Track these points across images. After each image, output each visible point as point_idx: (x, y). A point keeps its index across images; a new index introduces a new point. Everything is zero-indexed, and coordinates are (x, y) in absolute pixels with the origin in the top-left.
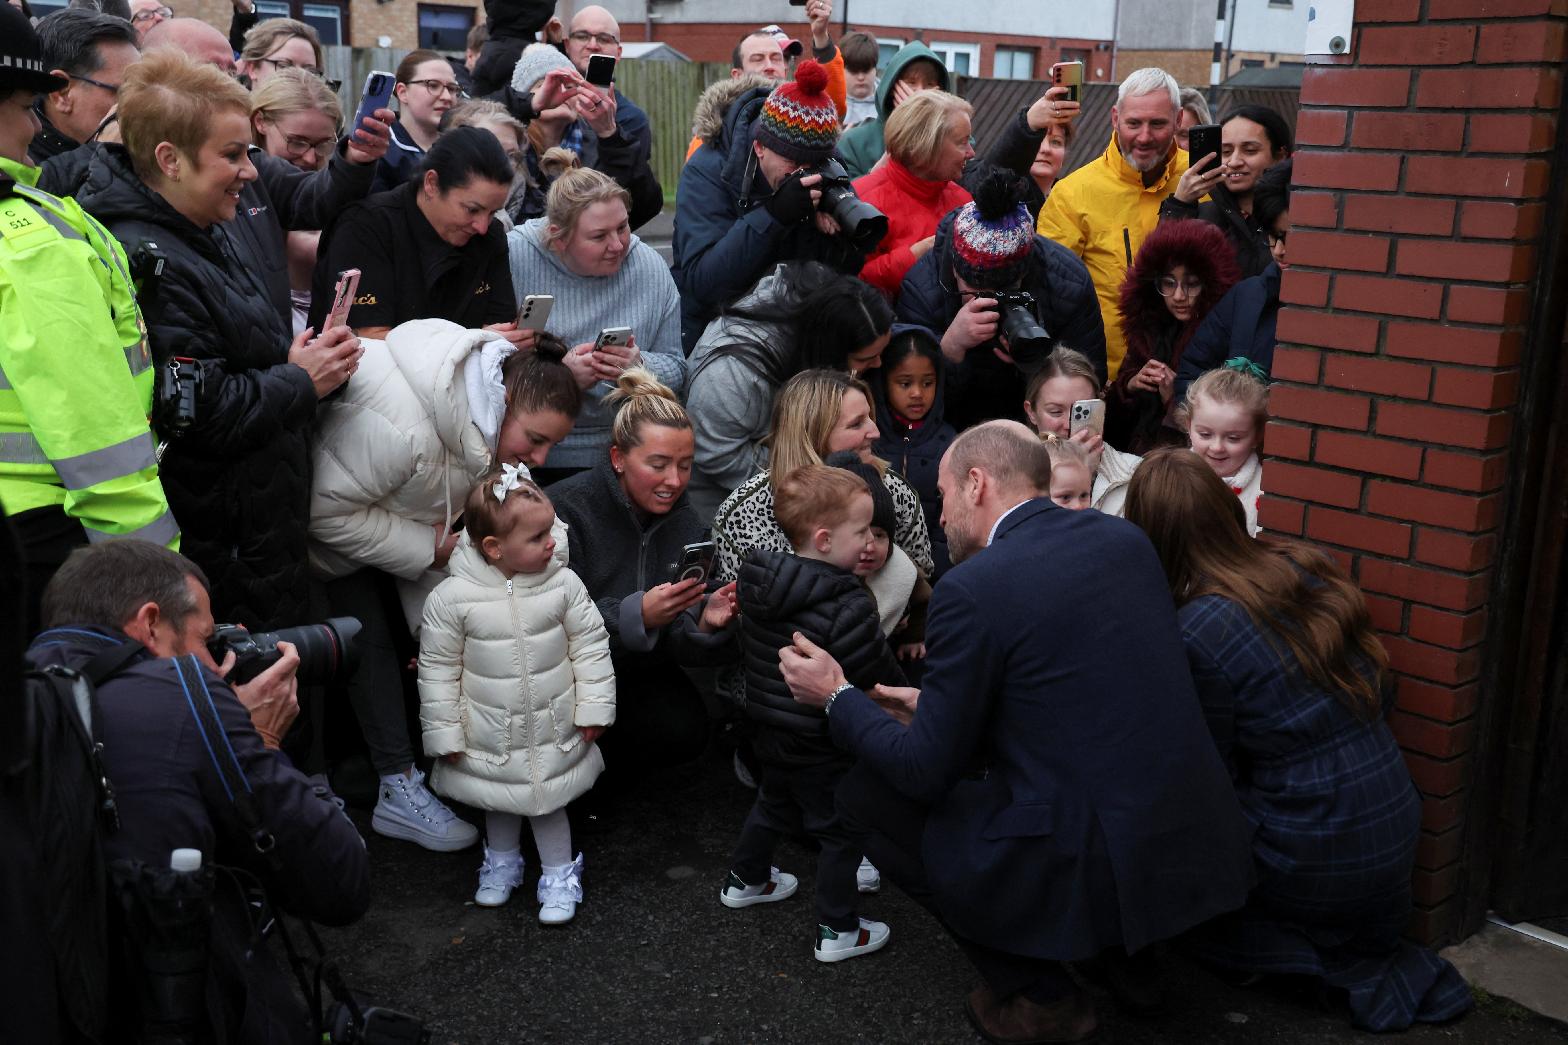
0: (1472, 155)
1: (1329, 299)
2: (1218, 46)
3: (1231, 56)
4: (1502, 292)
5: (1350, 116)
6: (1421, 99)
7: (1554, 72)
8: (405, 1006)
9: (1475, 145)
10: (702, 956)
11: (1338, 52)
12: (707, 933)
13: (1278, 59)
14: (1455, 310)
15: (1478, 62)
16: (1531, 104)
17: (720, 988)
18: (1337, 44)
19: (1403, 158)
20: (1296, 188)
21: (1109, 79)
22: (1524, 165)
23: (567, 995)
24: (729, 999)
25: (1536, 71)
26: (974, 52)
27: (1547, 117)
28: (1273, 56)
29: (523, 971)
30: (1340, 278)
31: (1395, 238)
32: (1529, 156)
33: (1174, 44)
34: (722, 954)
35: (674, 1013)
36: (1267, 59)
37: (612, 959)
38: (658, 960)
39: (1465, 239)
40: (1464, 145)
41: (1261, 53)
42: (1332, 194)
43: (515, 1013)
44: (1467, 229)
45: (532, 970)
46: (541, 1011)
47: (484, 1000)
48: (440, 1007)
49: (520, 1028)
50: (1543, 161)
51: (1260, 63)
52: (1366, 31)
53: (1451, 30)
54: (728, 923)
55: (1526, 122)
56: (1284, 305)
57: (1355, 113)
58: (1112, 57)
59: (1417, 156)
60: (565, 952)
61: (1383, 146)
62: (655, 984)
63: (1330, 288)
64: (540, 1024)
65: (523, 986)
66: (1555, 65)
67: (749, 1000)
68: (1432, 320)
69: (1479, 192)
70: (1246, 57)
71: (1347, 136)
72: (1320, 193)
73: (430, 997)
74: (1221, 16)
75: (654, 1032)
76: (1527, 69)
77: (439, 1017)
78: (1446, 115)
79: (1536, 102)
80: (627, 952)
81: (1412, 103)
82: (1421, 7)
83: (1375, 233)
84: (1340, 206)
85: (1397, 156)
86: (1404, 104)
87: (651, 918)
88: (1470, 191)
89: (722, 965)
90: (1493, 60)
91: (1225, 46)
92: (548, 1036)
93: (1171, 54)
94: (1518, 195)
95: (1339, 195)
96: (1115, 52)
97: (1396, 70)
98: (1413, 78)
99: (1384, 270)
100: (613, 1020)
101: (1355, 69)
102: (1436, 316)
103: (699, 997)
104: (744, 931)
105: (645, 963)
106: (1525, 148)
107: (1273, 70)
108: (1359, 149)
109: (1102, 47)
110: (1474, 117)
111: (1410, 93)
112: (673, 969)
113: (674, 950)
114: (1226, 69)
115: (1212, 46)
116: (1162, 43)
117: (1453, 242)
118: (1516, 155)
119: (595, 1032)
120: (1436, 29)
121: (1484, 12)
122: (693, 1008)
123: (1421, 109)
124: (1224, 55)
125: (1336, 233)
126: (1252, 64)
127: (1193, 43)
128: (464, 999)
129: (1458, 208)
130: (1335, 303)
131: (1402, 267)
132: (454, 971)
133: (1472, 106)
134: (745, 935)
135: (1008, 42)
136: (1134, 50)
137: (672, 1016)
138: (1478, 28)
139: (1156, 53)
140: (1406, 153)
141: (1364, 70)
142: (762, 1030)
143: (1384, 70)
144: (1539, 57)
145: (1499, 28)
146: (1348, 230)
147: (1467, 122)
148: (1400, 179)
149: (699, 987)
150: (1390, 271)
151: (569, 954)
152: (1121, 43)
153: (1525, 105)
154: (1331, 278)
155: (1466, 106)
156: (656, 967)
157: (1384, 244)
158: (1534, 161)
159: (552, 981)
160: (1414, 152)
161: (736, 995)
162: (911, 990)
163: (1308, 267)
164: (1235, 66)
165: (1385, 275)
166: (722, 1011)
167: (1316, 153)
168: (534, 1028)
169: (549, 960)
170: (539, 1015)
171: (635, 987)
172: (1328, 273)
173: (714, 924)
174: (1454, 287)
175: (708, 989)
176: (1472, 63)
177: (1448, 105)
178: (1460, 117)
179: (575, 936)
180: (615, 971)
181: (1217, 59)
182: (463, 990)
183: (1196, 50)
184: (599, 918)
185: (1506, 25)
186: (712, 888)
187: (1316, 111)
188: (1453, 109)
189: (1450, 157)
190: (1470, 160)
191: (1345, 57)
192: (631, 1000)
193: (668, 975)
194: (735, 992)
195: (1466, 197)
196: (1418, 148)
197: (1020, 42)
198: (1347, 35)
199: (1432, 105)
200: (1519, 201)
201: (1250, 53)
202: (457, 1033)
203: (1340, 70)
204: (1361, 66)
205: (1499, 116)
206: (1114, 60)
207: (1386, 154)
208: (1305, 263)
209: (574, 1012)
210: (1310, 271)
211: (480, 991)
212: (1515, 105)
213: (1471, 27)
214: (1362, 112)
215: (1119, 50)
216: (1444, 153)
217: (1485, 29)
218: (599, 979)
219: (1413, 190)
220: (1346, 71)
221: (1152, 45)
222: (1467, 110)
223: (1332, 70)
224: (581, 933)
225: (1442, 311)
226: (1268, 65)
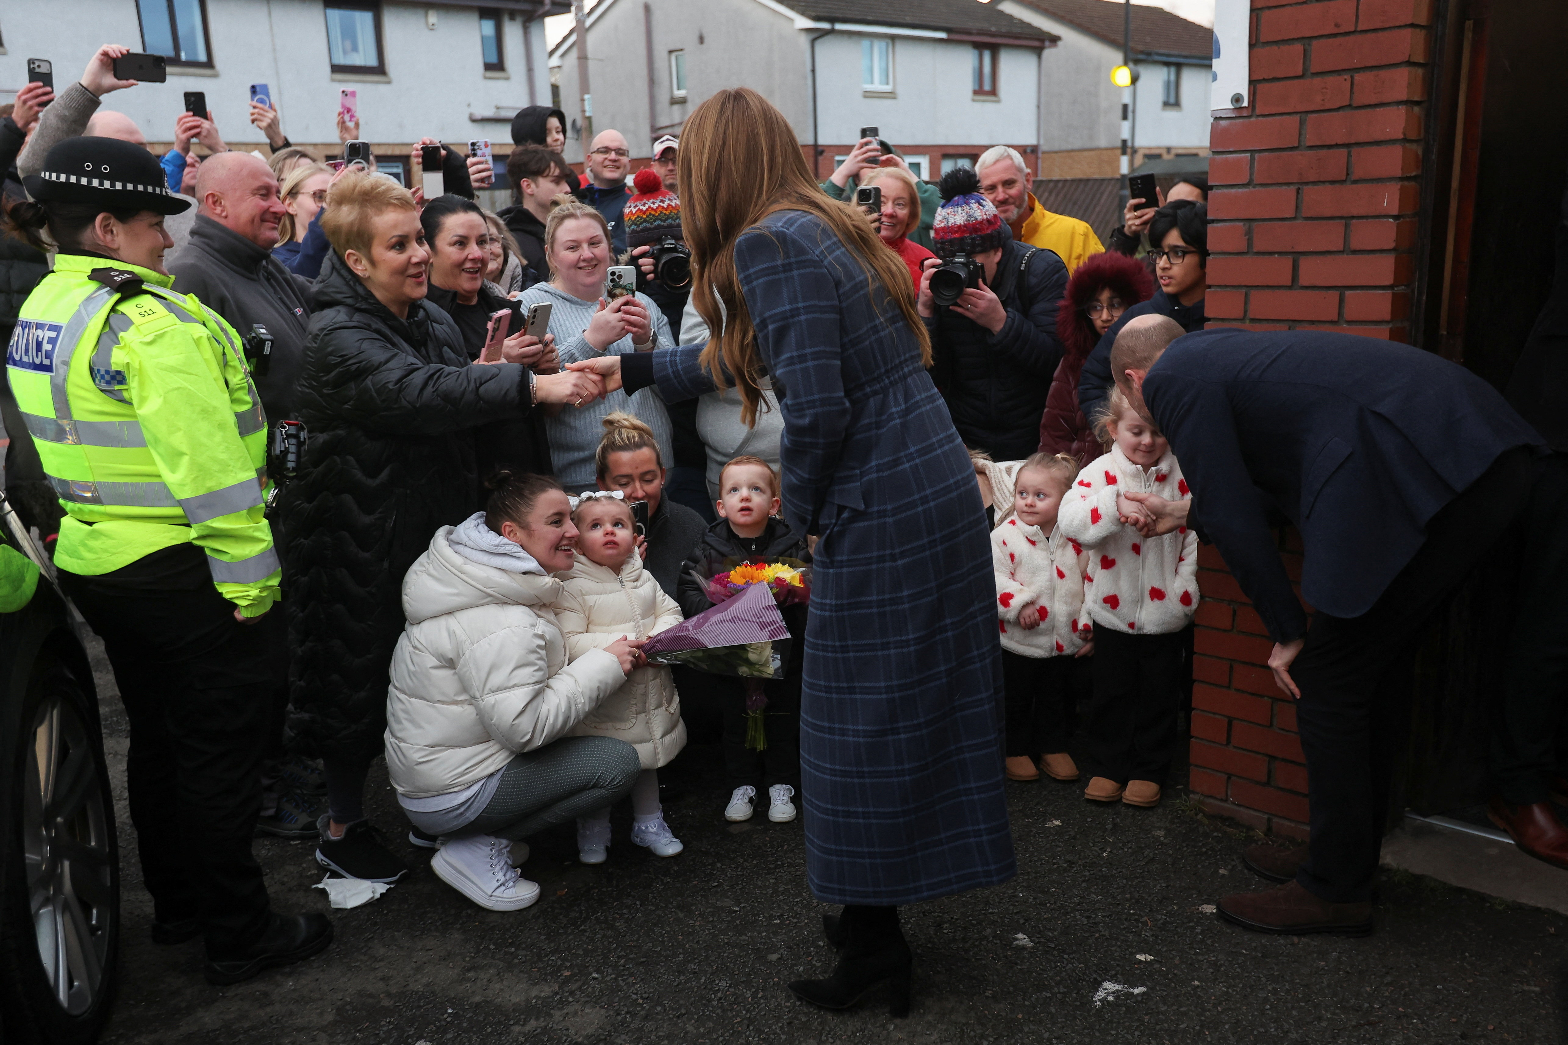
0: (1355, 182)
1: (1245, 312)
2: (1124, 142)
3: (1134, 151)
4: (1388, 293)
5: (1252, 159)
6: (1310, 139)
7: (1416, 109)
8: (524, 946)
9: (1357, 173)
10: (764, 892)
11: (1238, 106)
12: (766, 874)
13: (1173, 152)
14: (1350, 312)
15: (1354, 105)
16: (1401, 136)
17: (782, 915)
18: (1237, 99)
19: (1298, 189)
20: (1213, 221)
21: (1037, 176)
22: (1399, 187)
23: (656, 930)
24: (789, 924)
25: (1403, 109)
26: (924, 162)
27: (1414, 146)
28: (1169, 150)
29: (618, 914)
30: (1253, 293)
31: (1297, 256)
32: (1402, 179)
33: (1088, 145)
34: (780, 889)
35: (744, 937)
36: (1164, 152)
37: (689, 899)
38: (728, 897)
39: (1355, 252)
40: (1348, 174)
41: (1159, 148)
42: (1241, 224)
43: (615, 945)
44: (1355, 245)
45: (624, 911)
46: (635, 943)
47: (588, 938)
48: (552, 945)
49: (619, 957)
50: (1413, 183)
51: (1159, 156)
52: (1260, 87)
53: (1331, 79)
54: (783, 864)
55: (1397, 152)
56: (1209, 320)
57: (1256, 155)
58: (1037, 158)
59: (1310, 187)
60: (650, 896)
61: (1281, 181)
62: (727, 917)
63: (1246, 303)
64: (636, 954)
65: (618, 924)
66: (1417, 103)
67: (806, 924)
68: (1332, 322)
69: (1363, 212)
70: (1148, 152)
71: (1251, 175)
72: (1232, 224)
73: (543, 937)
74: (1125, 117)
75: (730, 953)
76: (1395, 107)
77: (553, 953)
78: (1331, 151)
79: (1404, 134)
80: (702, 893)
81: (1302, 143)
82: (1304, 63)
83: (1279, 253)
84: (1249, 233)
85: (1293, 188)
86: (1296, 145)
87: (719, 865)
88: (1355, 212)
89: (781, 897)
90: (1367, 102)
91: (1129, 144)
92: (644, 962)
93: (1086, 154)
94: (1396, 213)
95: (1247, 225)
96: (1040, 155)
97: (1288, 117)
98: (1302, 123)
99: (1289, 284)
100: (695, 946)
101: (1253, 119)
102: (1335, 317)
103: (765, 924)
104: (797, 871)
105: (717, 900)
106: (1399, 173)
107: (1170, 161)
108: (1262, 185)
109: (1029, 150)
110: (1355, 150)
111: (1300, 134)
112: (741, 903)
113: (741, 889)
114: (1131, 162)
115: (1119, 144)
116: (1077, 145)
117: (1345, 255)
118: (1391, 179)
119: (681, 956)
120: (1317, 81)
121: (1356, 63)
122: (760, 933)
123: (1311, 147)
124: (1129, 151)
125: (1247, 256)
126: (1152, 157)
127: (1103, 142)
128: (571, 937)
129: (1347, 226)
130: (1250, 315)
131: (1304, 280)
132: (561, 917)
133: (1353, 141)
134: (798, 873)
135: (951, 151)
136: (1056, 152)
137: (744, 940)
138: (1352, 77)
139: (1072, 154)
140: (1301, 185)
141: (1260, 119)
142: (819, 946)
143: (1277, 118)
144: (1405, 98)
145: (1369, 75)
146: (1258, 253)
147: (1349, 155)
148: (1297, 207)
149: (764, 916)
150: (1294, 284)
151: (654, 897)
152: (1044, 147)
153: (1395, 137)
154: (1246, 294)
155: (1347, 142)
156: (727, 903)
157: (1288, 262)
158: (1406, 183)
159: (642, 919)
160: (1307, 183)
161: (795, 921)
162: (940, 907)
163: (1226, 286)
164: (1139, 160)
165: (1290, 288)
166: (785, 934)
167: (1225, 191)
168: (631, 956)
169: (638, 903)
170: (634, 946)
171: (711, 919)
172: (1244, 290)
173: (772, 866)
174: (1348, 293)
175: (772, 917)
176: (1350, 106)
177: (1333, 143)
178: (1344, 151)
179: (657, 883)
180: (694, 908)
181: (1124, 153)
182: (569, 931)
183: (1107, 149)
184: (676, 868)
185: (1375, 72)
186: (768, 839)
187: (1224, 156)
188: (1337, 146)
189: (1337, 185)
190: (1354, 186)
191: (1245, 110)
192: (708, 930)
193: (737, 909)
194: (794, 918)
195: (1353, 217)
196: (1311, 180)
197: (962, 151)
198: (1245, 93)
199: (1319, 143)
200: (1396, 217)
201: (1150, 148)
202: (568, 964)
203: (1241, 120)
204: (1258, 116)
205: (1374, 148)
206: (1040, 161)
207: (1284, 187)
208: (1223, 283)
209: (663, 942)
210: (1228, 289)
211: (585, 931)
212: (1388, 138)
213: (1347, 76)
214: (1262, 154)
215: (1044, 153)
216: (1332, 182)
217: (1358, 77)
218: (681, 915)
219: (1309, 215)
220: (1246, 120)
221: (1069, 147)
222: (1348, 145)
223: (1233, 121)
224: (662, 881)
225: (1340, 314)
226: (1166, 157)
